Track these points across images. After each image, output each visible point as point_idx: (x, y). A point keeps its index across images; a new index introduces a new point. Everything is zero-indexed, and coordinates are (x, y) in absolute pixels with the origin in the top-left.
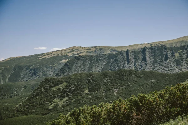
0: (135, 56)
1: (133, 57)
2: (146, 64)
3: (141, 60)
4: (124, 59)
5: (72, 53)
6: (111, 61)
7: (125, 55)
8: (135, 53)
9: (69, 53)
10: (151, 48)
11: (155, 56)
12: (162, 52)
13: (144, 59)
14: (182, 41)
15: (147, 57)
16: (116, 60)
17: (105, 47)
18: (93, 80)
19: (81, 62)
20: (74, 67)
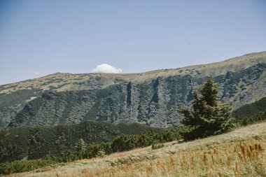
0: (141, 93)
1: (139, 94)
2: (157, 107)
3: (150, 100)
4: (122, 97)
5: (50, 85)
6: (102, 101)
7: (125, 91)
8: (142, 87)
9: (44, 84)
10: (169, 80)
11: (173, 92)
12: (184, 87)
13: (156, 99)
14: (231, 66)
15: (160, 95)
16: (109, 100)
17: (107, 75)
18: (38, 140)
19: (51, 103)
20: (39, 112)
